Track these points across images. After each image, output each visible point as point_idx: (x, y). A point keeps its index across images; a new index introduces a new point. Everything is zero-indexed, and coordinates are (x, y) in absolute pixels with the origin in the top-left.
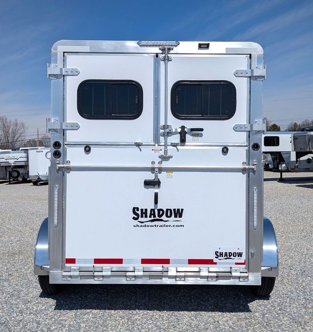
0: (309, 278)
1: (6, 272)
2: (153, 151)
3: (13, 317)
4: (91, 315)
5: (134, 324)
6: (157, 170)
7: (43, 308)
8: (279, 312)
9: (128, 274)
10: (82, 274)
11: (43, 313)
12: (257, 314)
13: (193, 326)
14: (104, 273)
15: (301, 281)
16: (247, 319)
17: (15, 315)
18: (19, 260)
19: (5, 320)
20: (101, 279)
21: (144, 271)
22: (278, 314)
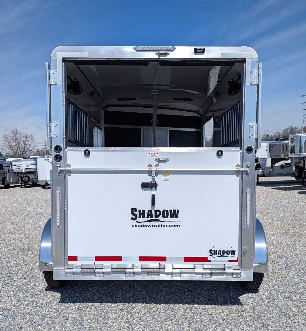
0: (292, 272)
1: (16, 267)
2: (150, 155)
3: (21, 310)
4: (93, 308)
5: (133, 317)
6: (153, 173)
7: (49, 301)
8: (268, 304)
9: (127, 270)
10: (84, 270)
11: (49, 306)
12: (247, 307)
13: (189, 319)
14: (104, 270)
15: (285, 275)
16: (238, 311)
17: (22, 308)
18: (27, 255)
19: (13, 313)
20: (102, 275)
21: (142, 268)
22: (267, 307)
